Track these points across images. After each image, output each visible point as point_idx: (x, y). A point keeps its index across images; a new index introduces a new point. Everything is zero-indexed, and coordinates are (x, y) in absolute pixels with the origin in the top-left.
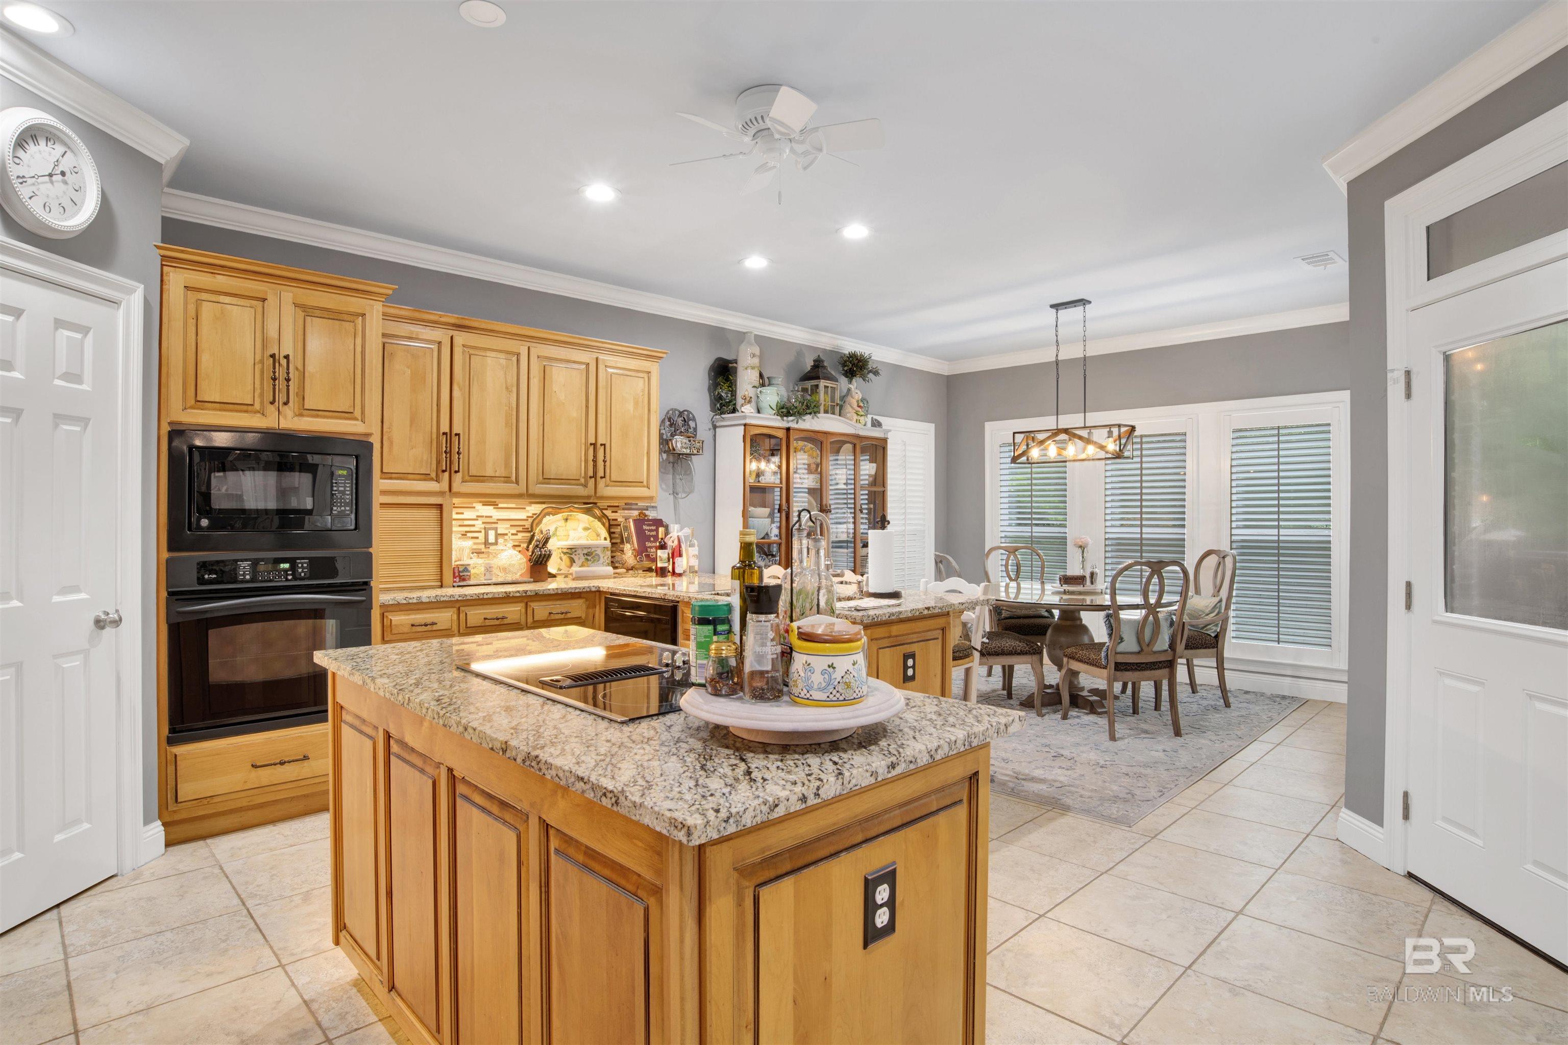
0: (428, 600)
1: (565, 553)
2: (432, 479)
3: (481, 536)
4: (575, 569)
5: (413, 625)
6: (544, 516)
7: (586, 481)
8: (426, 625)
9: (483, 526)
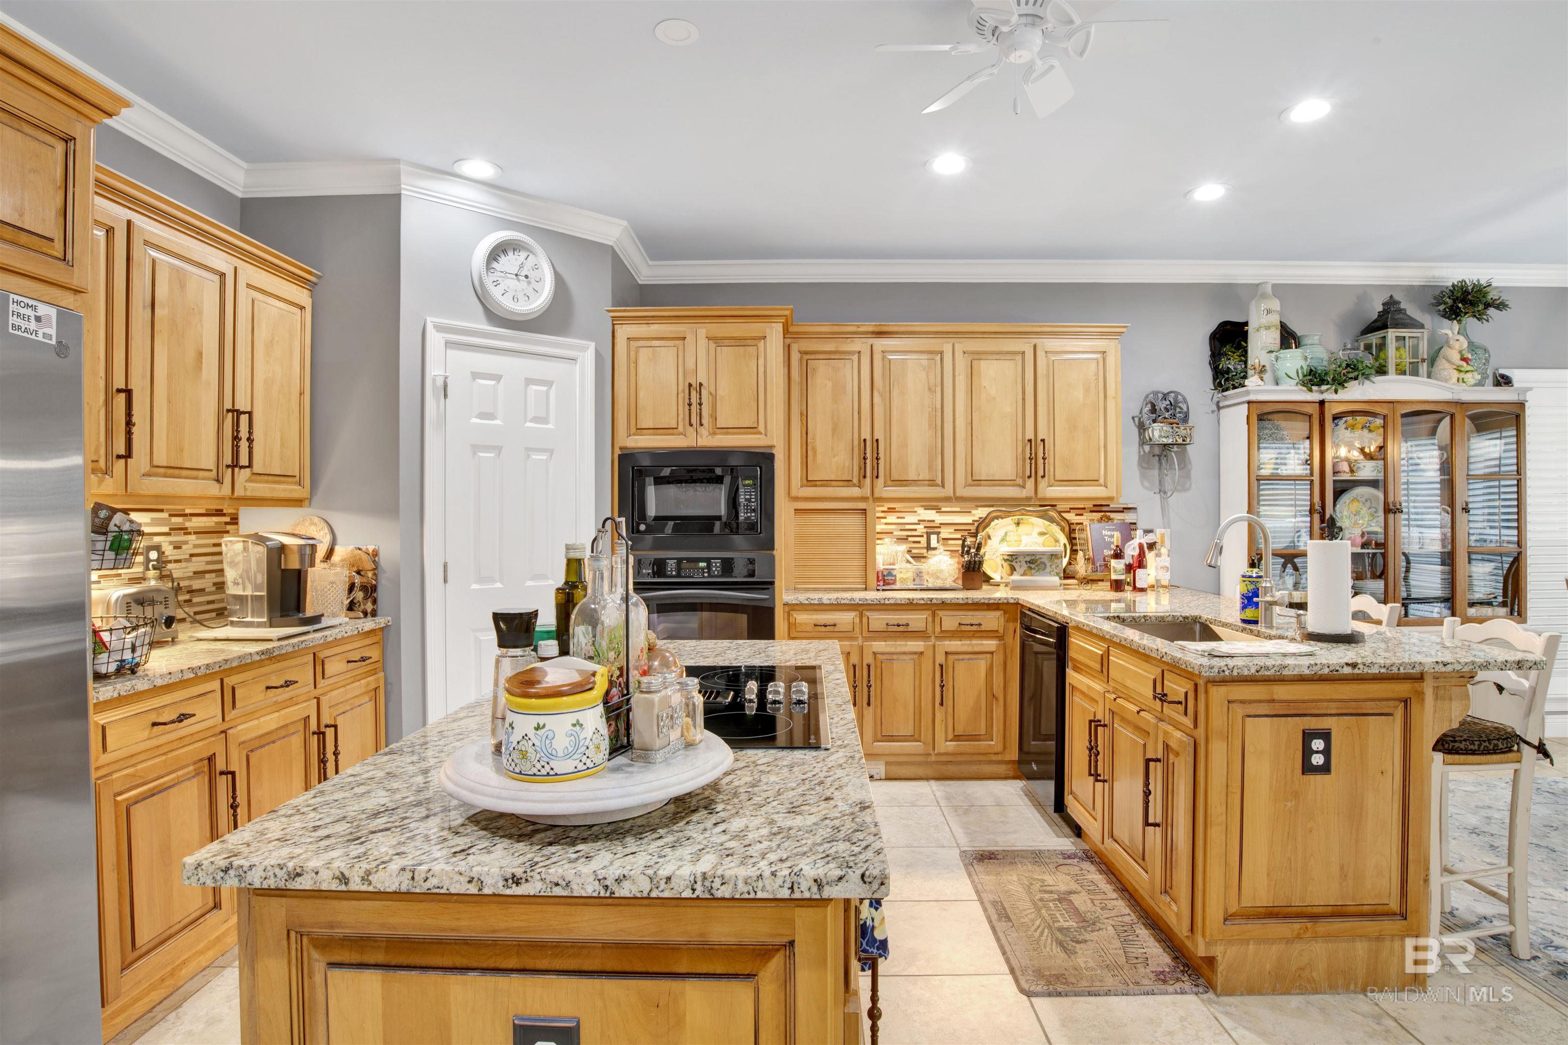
0: (828, 602)
1: (1006, 560)
2: (854, 485)
3: (923, 540)
4: (1016, 577)
5: (815, 625)
6: (992, 520)
7: (1024, 481)
8: (825, 626)
9: (925, 530)
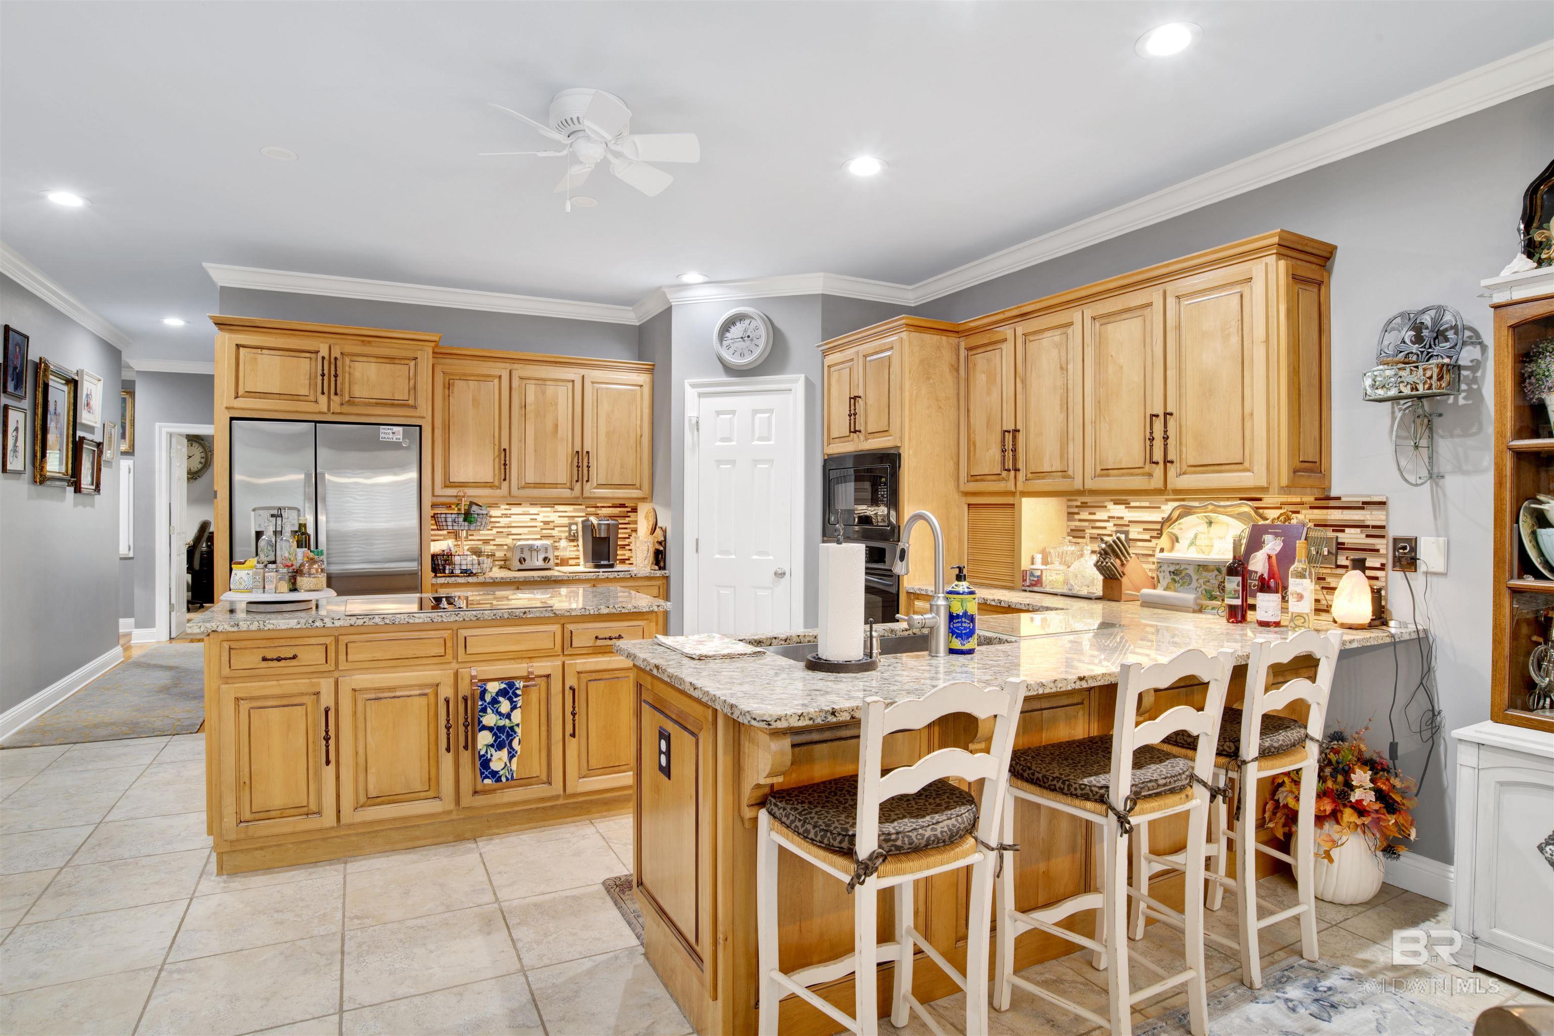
6: (1181, 516)
7: (1151, 468)
9: (1115, 529)
